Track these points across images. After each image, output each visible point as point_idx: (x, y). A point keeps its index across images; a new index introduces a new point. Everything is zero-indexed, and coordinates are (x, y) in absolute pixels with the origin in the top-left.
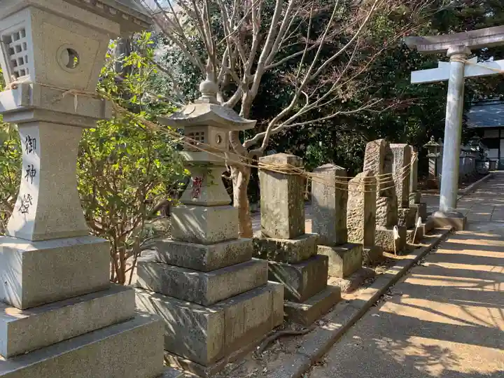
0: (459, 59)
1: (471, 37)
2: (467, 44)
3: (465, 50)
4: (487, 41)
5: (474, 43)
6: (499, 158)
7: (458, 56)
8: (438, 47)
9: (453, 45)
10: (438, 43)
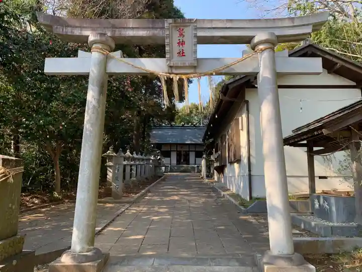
0: (101, 49)
1: (114, 27)
2: (109, 34)
3: (107, 40)
4: (131, 33)
5: (117, 34)
6: (170, 164)
7: (99, 46)
8: (77, 32)
9: (94, 32)
10: (76, 27)
